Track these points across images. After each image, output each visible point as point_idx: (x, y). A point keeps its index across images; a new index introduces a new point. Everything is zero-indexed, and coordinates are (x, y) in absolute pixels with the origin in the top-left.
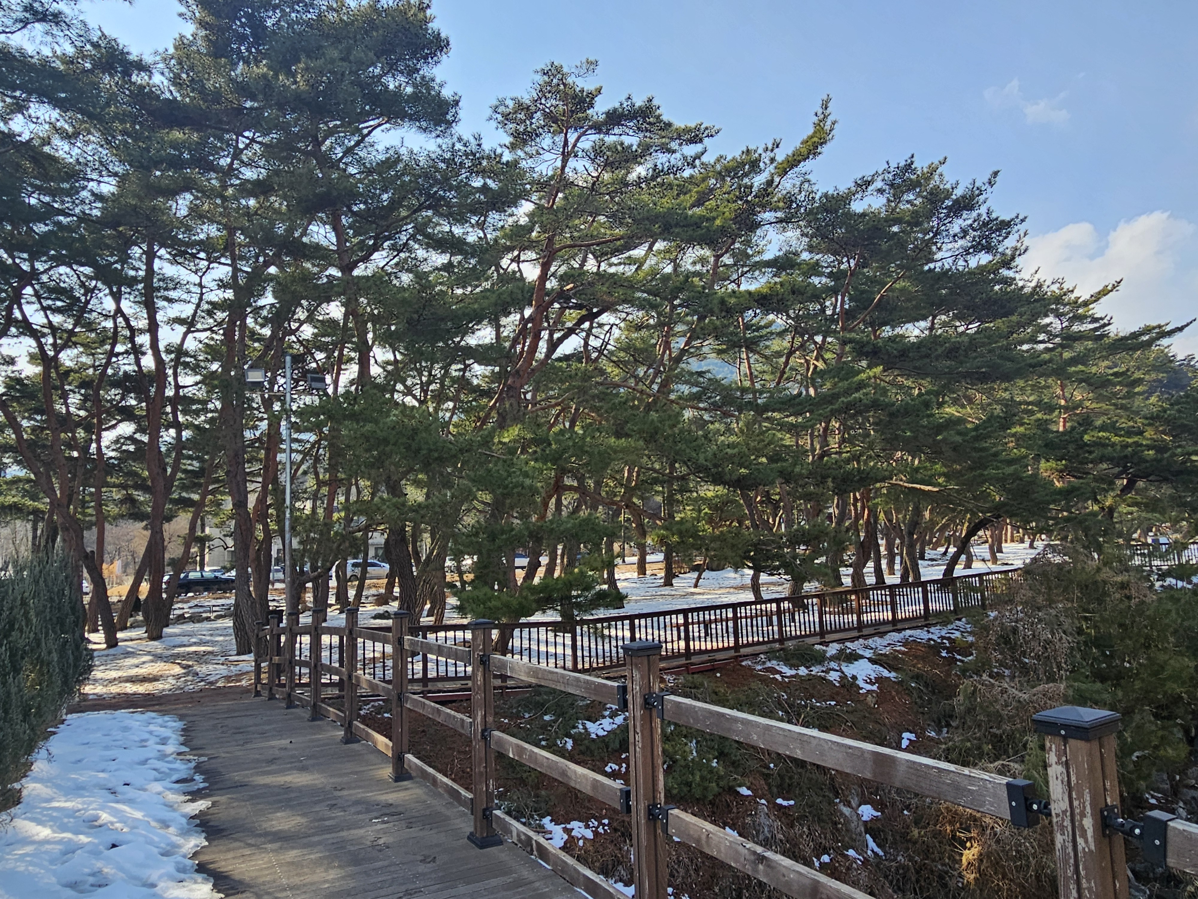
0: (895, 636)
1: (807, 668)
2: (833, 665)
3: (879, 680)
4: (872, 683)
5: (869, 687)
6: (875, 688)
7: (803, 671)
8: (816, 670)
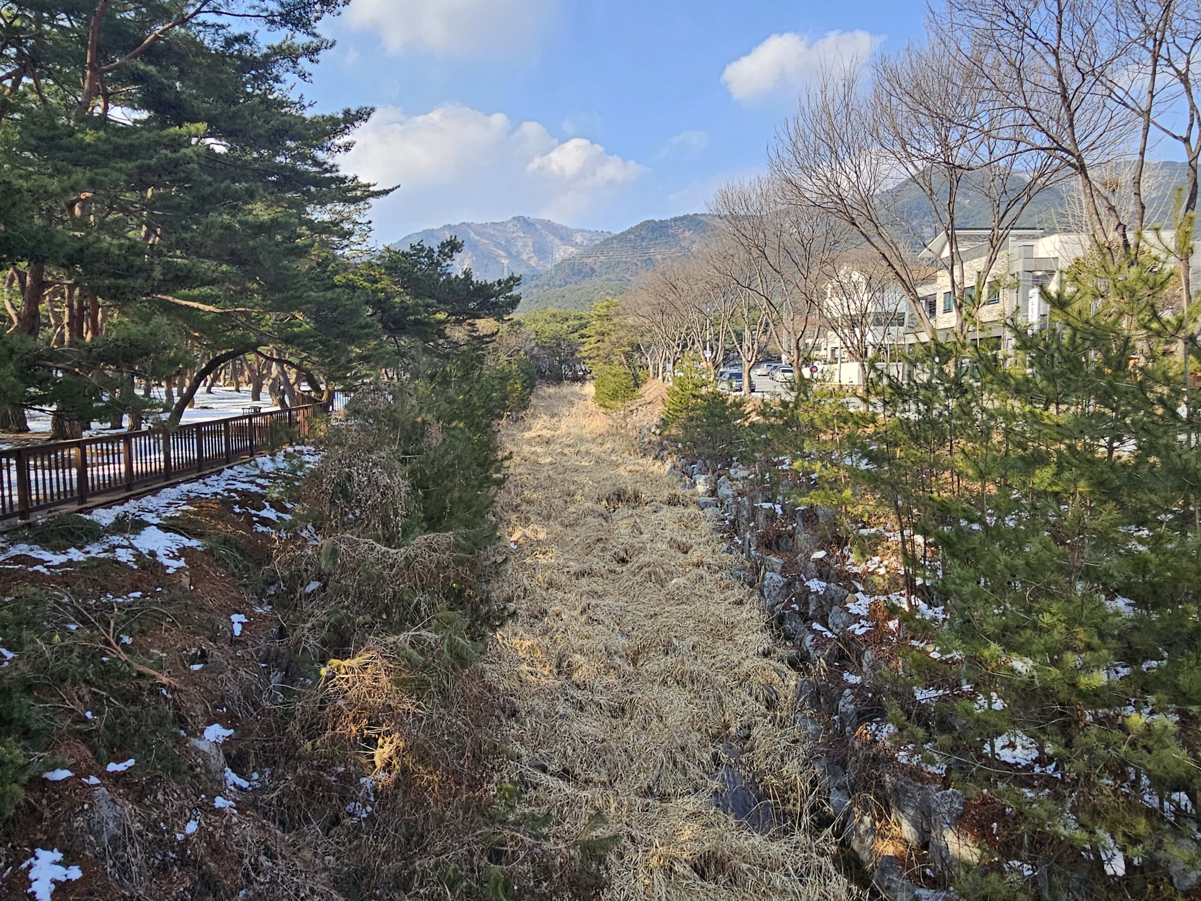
0: (170, 494)
1: (80, 548)
2: (116, 539)
3: (184, 552)
4: (177, 558)
5: (175, 564)
6: (182, 563)
7: (75, 555)
8: (95, 550)
